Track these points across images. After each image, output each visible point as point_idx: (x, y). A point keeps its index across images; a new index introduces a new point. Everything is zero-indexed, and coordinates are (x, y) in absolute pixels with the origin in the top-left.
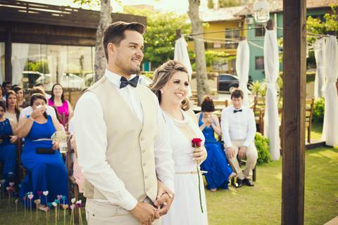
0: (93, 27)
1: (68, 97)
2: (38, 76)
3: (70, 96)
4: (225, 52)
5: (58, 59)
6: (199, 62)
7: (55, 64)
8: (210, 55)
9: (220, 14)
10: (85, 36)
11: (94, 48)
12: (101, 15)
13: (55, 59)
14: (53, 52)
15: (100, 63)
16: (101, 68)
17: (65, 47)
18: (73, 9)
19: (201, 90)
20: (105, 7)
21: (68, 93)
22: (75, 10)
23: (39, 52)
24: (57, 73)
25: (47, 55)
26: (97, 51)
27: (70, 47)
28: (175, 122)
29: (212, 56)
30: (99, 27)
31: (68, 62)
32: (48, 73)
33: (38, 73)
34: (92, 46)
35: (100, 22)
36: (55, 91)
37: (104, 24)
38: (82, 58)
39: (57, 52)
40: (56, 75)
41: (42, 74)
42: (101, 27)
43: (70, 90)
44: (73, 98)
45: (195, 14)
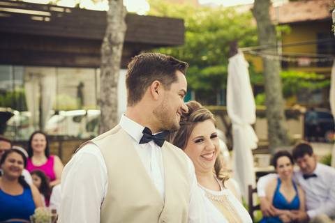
0: (98, 37)
1: (56, 151)
2: (10, 115)
3: (60, 149)
4: (318, 73)
5: (41, 88)
6: (271, 91)
7: (37, 95)
8: (292, 78)
9: (309, 11)
10: (85, 51)
11: (99, 71)
12: (109, 20)
13: (37, 88)
14: (34, 77)
15: (107, 96)
16: (109, 105)
17: (53, 70)
18: (65, 8)
19: (275, 138)
20: (115, 7)
21: (57, 144)
22: (68, 11)
23: (11, 76)
24: (41, 110)
25: (24, 81)
26: (103, 77)
27: (61, 70)
28: (207, 194)
29: (294, 81)
30: (106, 39)
31: (57, 93)
32: (26, 110)
33: (9, 110)
34: (95, 67)
35: (108, 31)
36: (34, 143)
37: (114, 35)
38: (81, 86)
39: (40, 76)
40: (38, 113)
41: (16, 113)
42: (110, 38)
43: (60, 139)
44: (65, 151)
45: (263, 13)
